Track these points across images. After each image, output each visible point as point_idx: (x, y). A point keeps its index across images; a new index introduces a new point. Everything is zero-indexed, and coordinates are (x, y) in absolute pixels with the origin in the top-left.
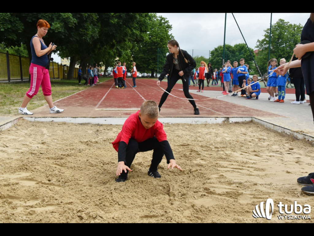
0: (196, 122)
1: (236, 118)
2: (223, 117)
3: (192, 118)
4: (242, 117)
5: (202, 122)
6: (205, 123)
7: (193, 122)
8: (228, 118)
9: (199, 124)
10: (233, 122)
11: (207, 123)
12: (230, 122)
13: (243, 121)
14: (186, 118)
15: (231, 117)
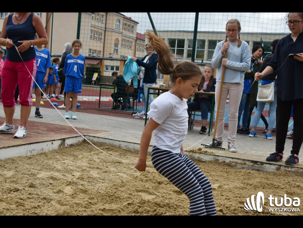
0: (31, 152)
1: (71, 139)
2: (60, 140)
3: (27, 146)
4: (76, 137)
5: (38, 150)
6: (41, 151)
7: (28, 152)
8: (64, 140)
9: (34, 154)
10: (69, 144)
11: (44, 152)
12: (66, 145)
13: (76, 142)
14: (20, 147)
15: (66, 138)
